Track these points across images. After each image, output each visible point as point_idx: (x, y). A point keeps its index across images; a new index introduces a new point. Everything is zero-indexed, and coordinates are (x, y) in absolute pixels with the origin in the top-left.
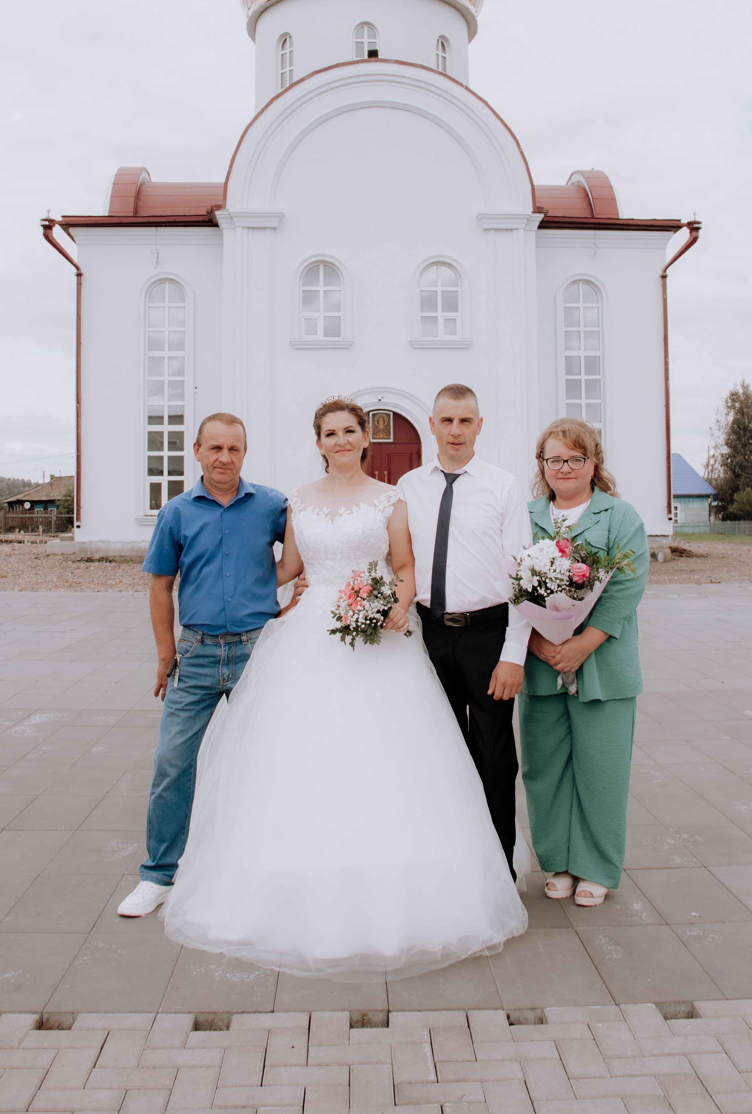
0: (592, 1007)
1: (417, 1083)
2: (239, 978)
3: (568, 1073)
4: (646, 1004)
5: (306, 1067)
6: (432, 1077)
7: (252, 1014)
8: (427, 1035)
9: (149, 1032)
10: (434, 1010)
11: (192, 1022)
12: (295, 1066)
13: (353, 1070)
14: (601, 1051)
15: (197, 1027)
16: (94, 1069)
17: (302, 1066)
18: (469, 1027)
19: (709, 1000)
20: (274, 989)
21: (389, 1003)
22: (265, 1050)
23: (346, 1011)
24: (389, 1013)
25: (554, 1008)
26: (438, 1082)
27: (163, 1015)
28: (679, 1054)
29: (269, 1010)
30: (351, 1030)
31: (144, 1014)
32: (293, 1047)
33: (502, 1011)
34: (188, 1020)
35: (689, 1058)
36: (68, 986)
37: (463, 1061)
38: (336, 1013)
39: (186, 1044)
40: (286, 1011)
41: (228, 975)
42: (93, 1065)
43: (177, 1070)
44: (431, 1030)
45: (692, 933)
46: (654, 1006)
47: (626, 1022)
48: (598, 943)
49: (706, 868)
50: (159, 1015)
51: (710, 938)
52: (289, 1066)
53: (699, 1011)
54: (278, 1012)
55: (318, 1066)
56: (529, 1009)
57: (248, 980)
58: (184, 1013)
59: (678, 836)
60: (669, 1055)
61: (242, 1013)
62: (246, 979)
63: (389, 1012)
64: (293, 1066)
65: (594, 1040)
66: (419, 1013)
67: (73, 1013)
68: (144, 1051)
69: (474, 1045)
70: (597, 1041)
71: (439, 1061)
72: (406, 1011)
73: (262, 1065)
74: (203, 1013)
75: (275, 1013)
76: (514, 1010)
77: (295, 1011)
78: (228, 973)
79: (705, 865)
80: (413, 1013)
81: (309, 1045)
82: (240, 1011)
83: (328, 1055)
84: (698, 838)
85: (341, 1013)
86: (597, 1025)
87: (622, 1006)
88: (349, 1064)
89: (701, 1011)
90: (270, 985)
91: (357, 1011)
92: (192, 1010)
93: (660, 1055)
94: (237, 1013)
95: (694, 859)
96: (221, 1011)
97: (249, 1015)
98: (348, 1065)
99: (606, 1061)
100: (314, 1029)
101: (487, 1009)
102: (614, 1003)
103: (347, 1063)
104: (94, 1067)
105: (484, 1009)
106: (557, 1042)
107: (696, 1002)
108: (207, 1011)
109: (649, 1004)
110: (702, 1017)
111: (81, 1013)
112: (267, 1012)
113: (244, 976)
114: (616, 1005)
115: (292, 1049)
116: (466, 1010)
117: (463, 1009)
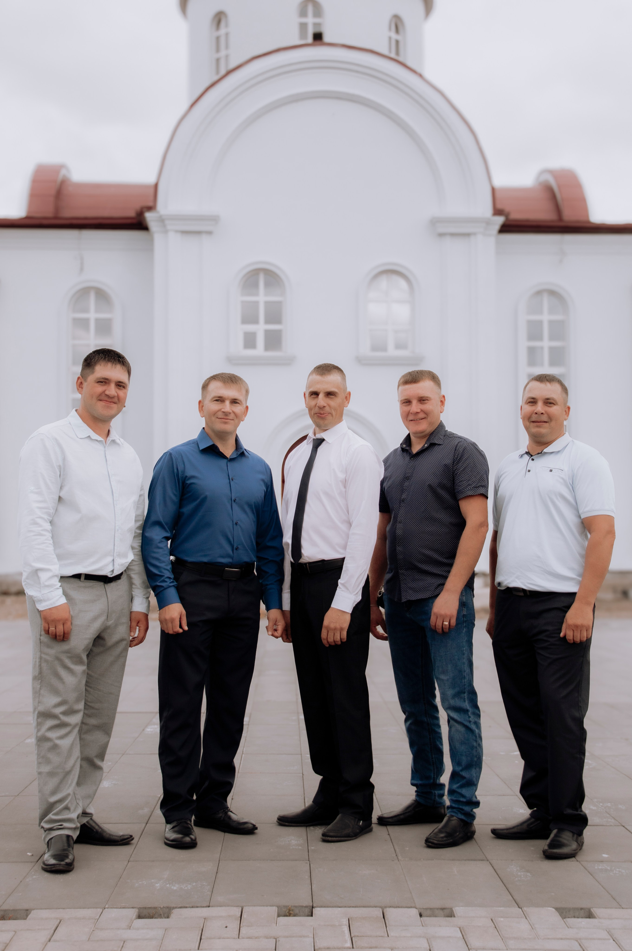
0: (497, 908)
1: (335, 948)
2: (177, 887)
3: (468, 946)
4: (546, 908)
5: (238, 939)
6: (349, 944)
7: (189, 909)
8: (346, 921)
9: (96, 920)
10: (353, 907)
11: (136, 914)
12: (228, 938)
13: (279, 941)
14: (501, 935)
15: (140, 917)
16: (49, 943)
17: (235, 938)
18: (384, 917)
19: (606, 908)
20: (209, 893)
21: (313, 902)
22: (201, 929)
23: (274, 906)
24: (313, 909)
25: (462, 908)
26: (353, 948)
27: (109, 909)
28: (571, 939)
29: (205, 905)
30: (278, 918)
31: (92, 909)
32: (226, 927)
33: (415, 909)
34: (133, 913)
35: (579, 942)
36: (20, 894)
37: (376, 937)
38: (266, 908)
39: (130, 927)
40: (220, 906)
41: (168, 885)
42: (48, 940)
43: (123, 942)
44: (350, 920)
45: (600, 867)
46: (554, 910)
47: (526, 918)
48: (509, 870)
49: (624, 826)
50: (106, 909)
51: (616, 871)
52: (223, 938)
53: (595, 915)
54: (212, 907)
55: (248, 938)
56: (439, 909)
57: (186, 888)
58: (129, 908)
59: (601, 804)
60: (562, 939)
61: (181, 907)
62: (185, 887)
63: (313, 907)
64: (226, 938)
65: (496, 928)
66: (339, 909)
67: (27, 910)
68: (93, 932)
69: (387, 928)
70: (498, 929)
71: (355, 936)
72: (328, 907)
73: (199, 938)
74: (145, 908)
75: (210, 908)
76: (426, 909)
77: (228, 906)
78: (168, 884)
79: (623, 825)
80: (335, 909)
81: (241, 926)
82: (179, 906)
83: (257, 932)
84: (620, 806)
85: (269, 908)
86: (499, 919)
87: (525, 909)
88: (276, 937)
89: (596, 914)
90: (206, 891)
91: (285, 906)
92: (135, 906)
93: (554, 939)
94: (176, 908)
95: (613, 821)
96: (162, 907)
97: (187, 909)
98: (274, 938)
99: (504, 941)
100: (245, 916)
101: (402, 907)
102: (518, 907)
103: (274, 937)
104: (50, 940)
105: (399, 907)
106: (461, 929)
107: (594, 909)
108: (149, 906)
109: (549, 908)
110: (596, 918)
111: (34, 909)
112: (204, 907)
113: (182, 886)
114: (519, 907)
115: (226, 928)
116: (383, 908)
117: (380, 907)
